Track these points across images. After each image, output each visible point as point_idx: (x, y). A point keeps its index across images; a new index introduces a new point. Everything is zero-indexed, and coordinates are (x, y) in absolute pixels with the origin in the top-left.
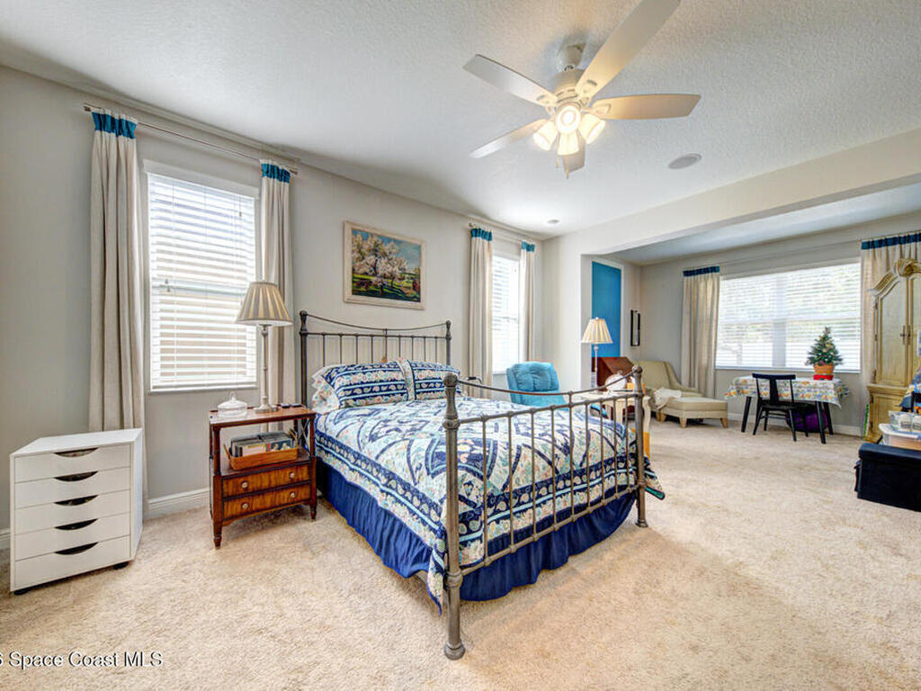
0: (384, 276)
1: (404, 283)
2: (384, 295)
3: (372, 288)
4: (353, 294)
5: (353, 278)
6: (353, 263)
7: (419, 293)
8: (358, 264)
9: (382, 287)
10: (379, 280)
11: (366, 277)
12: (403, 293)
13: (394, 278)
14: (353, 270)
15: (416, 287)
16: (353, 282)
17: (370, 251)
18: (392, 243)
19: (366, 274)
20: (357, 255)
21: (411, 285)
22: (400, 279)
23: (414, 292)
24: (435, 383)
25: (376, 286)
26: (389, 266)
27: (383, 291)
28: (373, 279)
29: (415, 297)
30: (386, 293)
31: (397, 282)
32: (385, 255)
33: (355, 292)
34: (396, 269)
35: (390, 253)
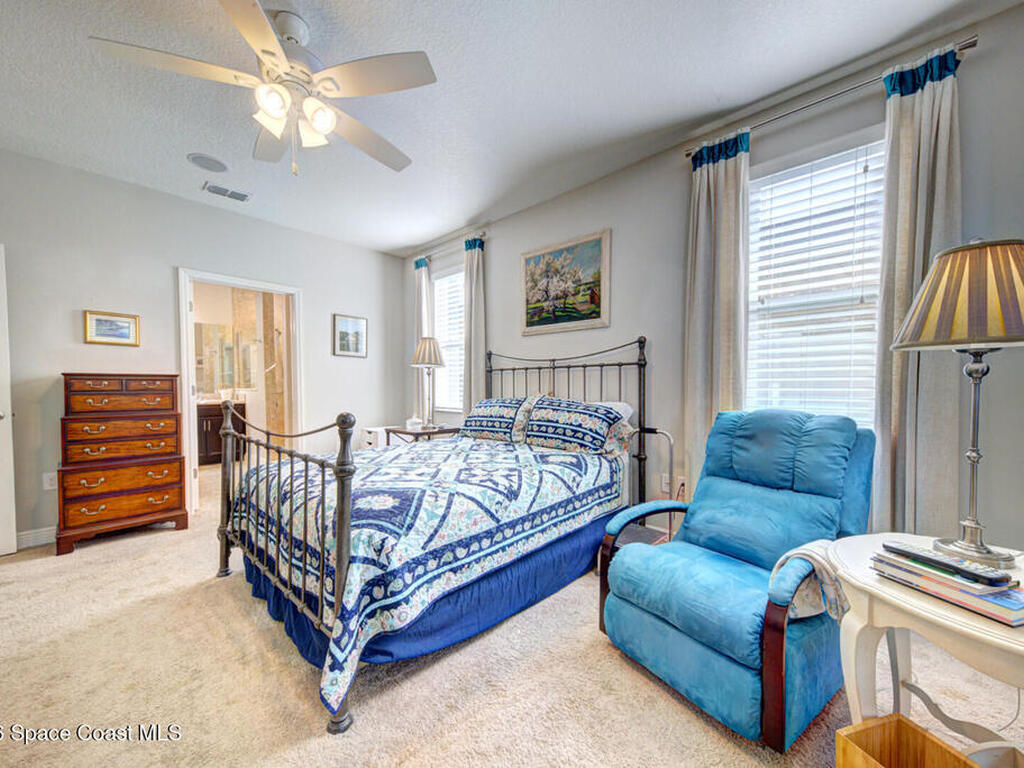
0: (557, 298)
1: (580, 298)
2: (556, 319)
3: (544, 315)
4: (527, 326)
5: (527, 309)
6: (527, 293)
7: (599, 306)
8: (531, 294)
9: (554, 311)
10: (551, 303)
11: (538, 305)
12: (577, 311)
13: (567, 296)
14: (527, 301)
15: (595, 299)
16: (528, 313)
17: (541, 275)
18: (565, 253)
19: (539, 301)
20: (530, 284)
21: (588, 297)
22: (573, 295)
23: (593, 306)
24: (547, 427)
25: (548, 312)
26: (561, 282)
27: (555, 316)
28: (545, 304)
29: (594, 312)
30: (560, 316)
31: (570, 300)
32: (557, 272)
33: (530, 324)
34: (570, 283)
35: (562, 268)
